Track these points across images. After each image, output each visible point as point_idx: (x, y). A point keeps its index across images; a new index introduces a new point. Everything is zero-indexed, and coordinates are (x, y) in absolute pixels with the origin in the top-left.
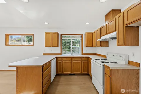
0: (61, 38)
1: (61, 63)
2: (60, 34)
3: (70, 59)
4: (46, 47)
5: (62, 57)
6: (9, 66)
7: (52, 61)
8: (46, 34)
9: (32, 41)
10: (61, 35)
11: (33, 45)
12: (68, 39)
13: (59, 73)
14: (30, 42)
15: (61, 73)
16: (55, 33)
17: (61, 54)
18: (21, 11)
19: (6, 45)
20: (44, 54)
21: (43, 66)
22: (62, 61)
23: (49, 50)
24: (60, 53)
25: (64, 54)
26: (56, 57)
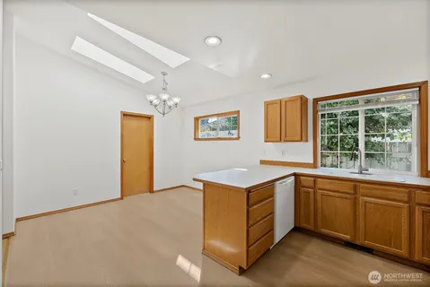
0: (315, 112)
1: (312, 196)
2: (310, 97)
3: (348, 188)
4: (266, 141)
5: (316, 177)
6: (194, 180)
7: (278, 182)
8: (267, 104)
9: (234, 128)
10: (316, 101)
11: (238, 138)
12: (351, 110)
13: (304, 225)
14: (233, 132)
15: (311, 227)
16: (292, 100)
17: (314, 166)
18: (212, 67)
19: (195, 139)
20: (263, 162)
21: (249, 191)
22: (314, 188)
23: (275, 151)
24: (312, 162)
25: (332, 166)
26: (295, 174)
